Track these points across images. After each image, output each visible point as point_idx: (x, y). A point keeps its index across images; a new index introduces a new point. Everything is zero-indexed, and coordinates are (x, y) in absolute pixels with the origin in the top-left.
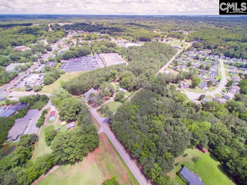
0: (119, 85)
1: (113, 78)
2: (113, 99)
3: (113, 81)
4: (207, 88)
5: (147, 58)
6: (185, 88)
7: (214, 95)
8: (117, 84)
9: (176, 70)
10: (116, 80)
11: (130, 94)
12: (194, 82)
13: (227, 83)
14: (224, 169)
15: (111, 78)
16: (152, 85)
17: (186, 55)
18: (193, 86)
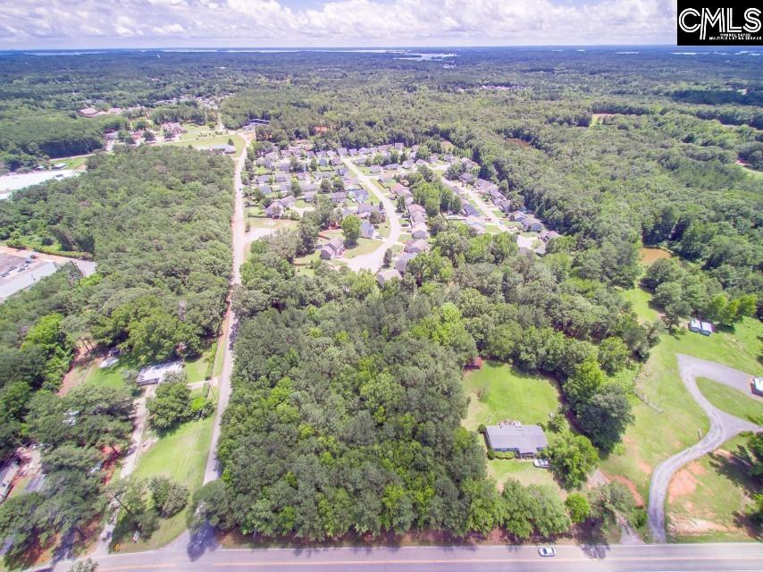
0: (120, 365)
1: (61, 356)
2: (144, 438)
3: (70, 369)
4: (376, 233)
5: (159, 214)
6: (340, 254)
7: (399, 240)
8: (104, 369)
9: (277, 217)
10: (81, 357)
11: (200, 366)
12: (351, 230)
13: (397, 206)
14: (521, 368)
15: (55, 359)
16: (264, 292)
17: (262, 167)
18: (351, 243)
